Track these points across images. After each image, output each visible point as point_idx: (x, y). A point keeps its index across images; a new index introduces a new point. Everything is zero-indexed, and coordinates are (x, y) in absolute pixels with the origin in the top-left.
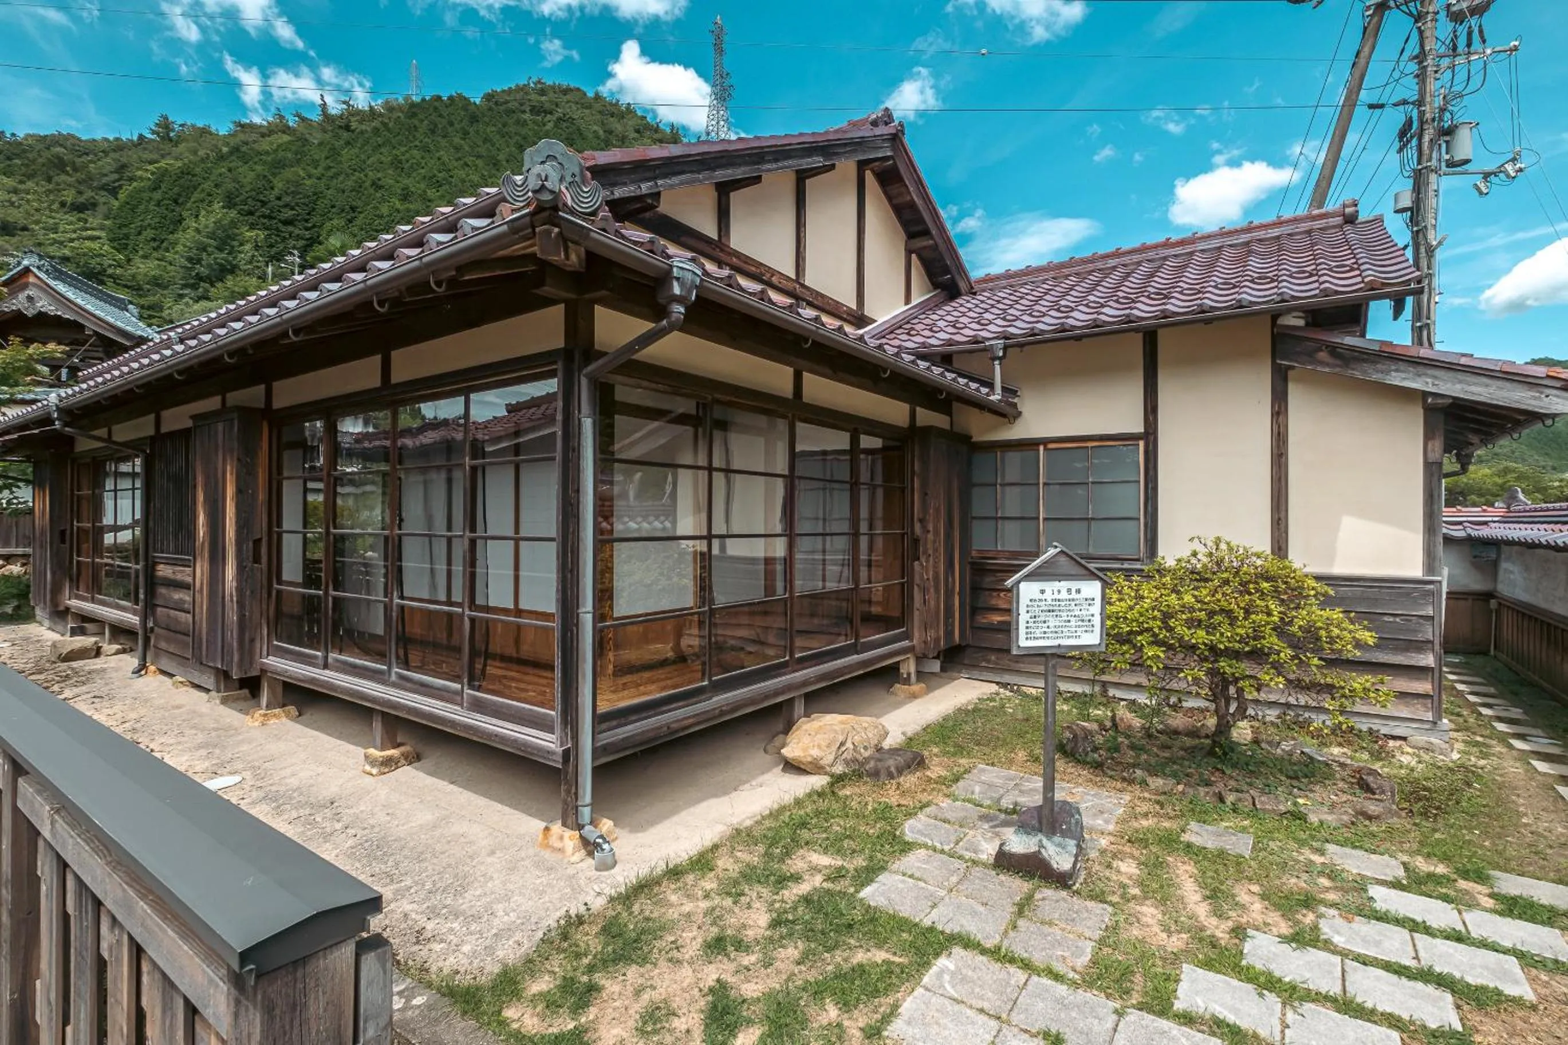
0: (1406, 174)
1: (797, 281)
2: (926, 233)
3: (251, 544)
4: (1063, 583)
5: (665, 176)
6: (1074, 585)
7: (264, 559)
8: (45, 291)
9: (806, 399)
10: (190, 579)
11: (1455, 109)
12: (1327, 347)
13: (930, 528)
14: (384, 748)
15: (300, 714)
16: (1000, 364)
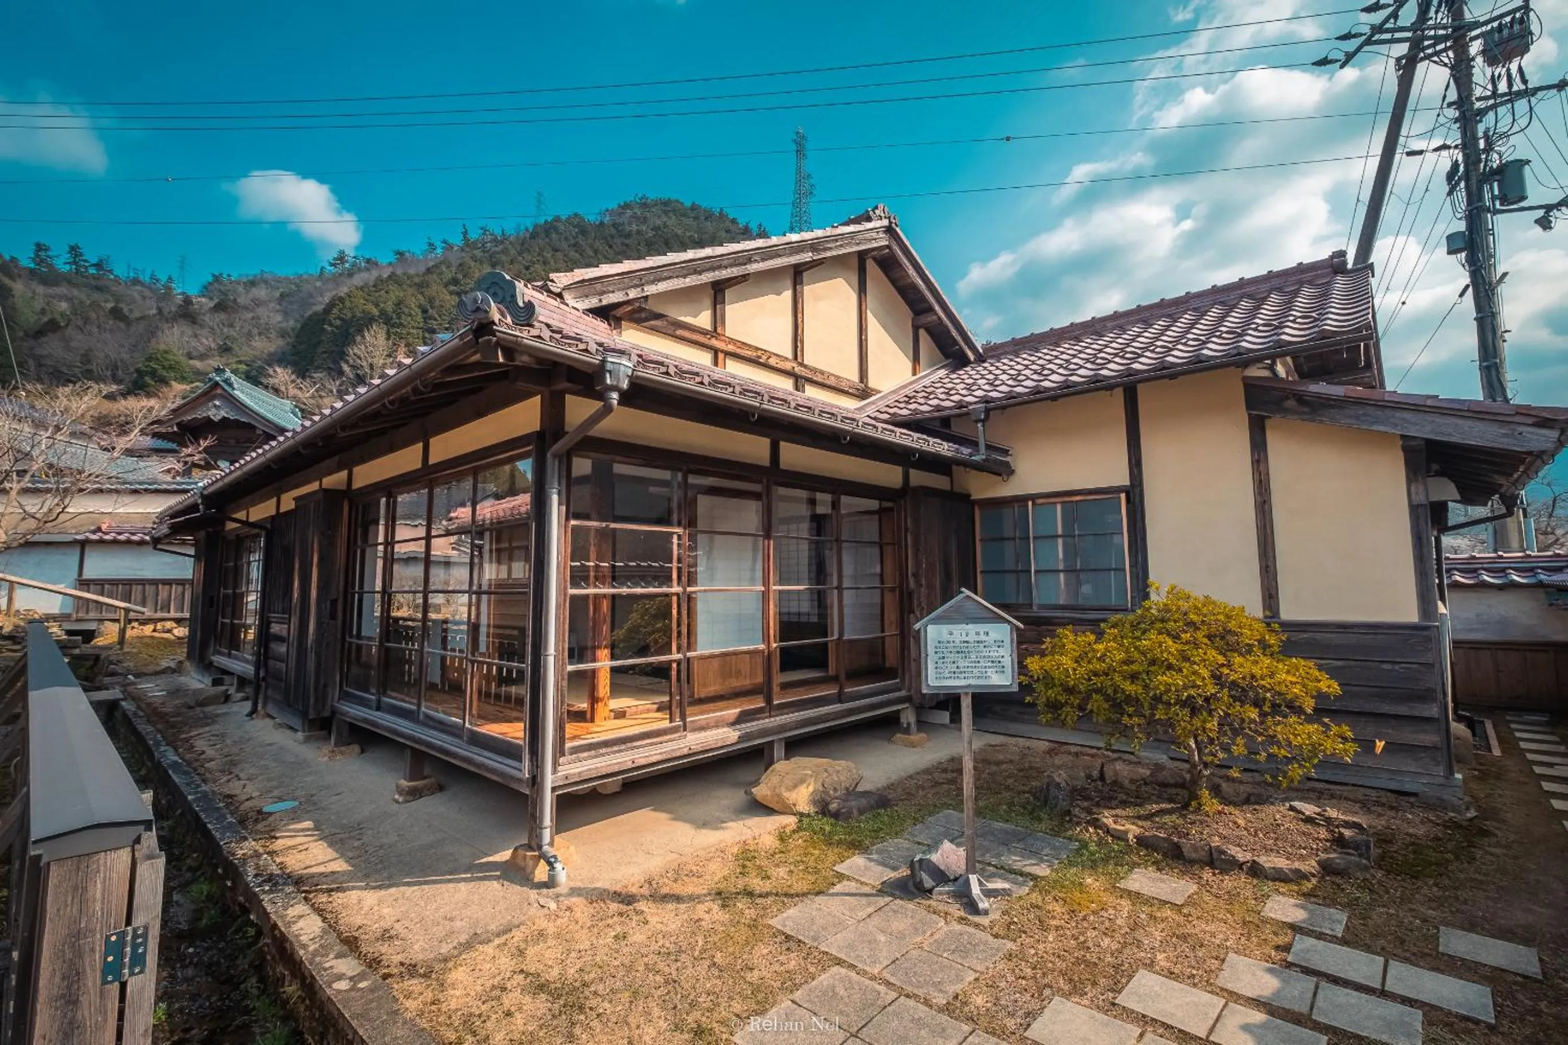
0: (1459, 216)
1: (795, 361)
2: (929, 311)
3: (328, 603)
4: (971, 626)
5: (649, 283)
6: (982, 628)
7: (338, 616)
8: (229, 400)
9: (782, 466)
10: (284, 633)
11: (1503, 149)
12: (1294, 395)
13: (923, 582)
14: (411, 779)
15: (363, 751)
16: (983, 426)
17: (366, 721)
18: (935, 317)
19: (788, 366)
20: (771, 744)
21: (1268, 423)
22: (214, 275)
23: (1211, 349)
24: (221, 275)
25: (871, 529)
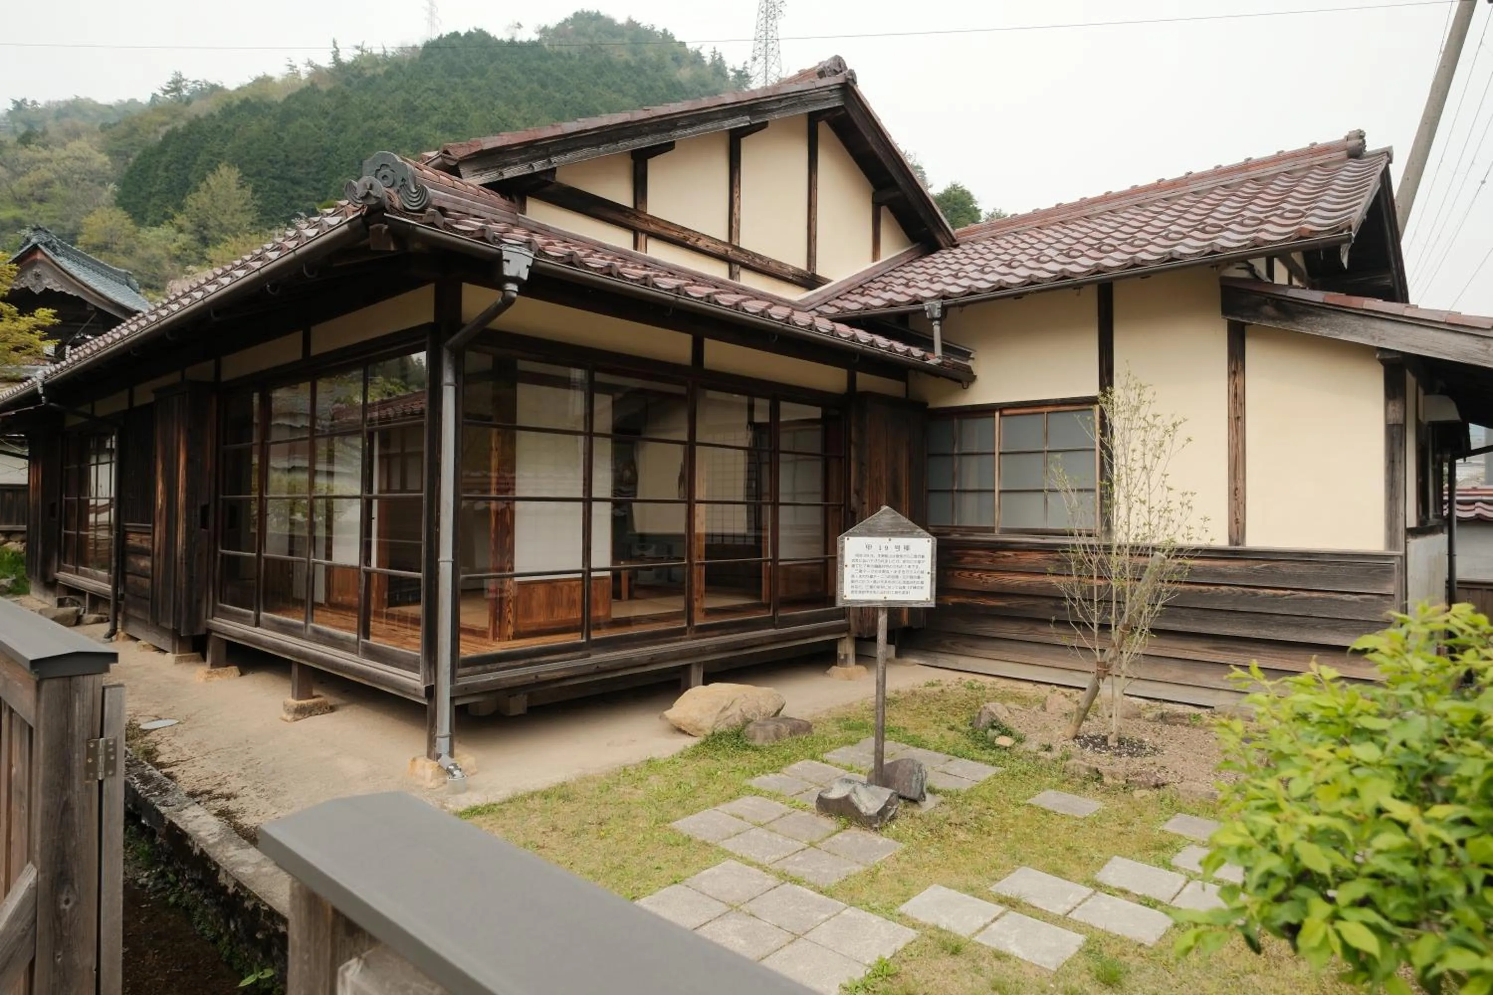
1: (730, 243)
2: (893, 184)
3: (199, 510)
4: (891, 539)
5: (557, 153)
6: (902, 542)
7: (211, 523)
8: (52, 268)
9: (707, 366)
10: (148, 545)
12: (1273, 299)
13: (867, 501)
14: (299, 698)
15: (242, 674)
16: (940, 325)
17: (246, 638)
18: (898, 193)
19: (721, 249)
20: (687, 667)
21: (1248, 330)
22: (15, 102)
23: (1228, 239)
24: (24, 100)
25: (812, 441)
